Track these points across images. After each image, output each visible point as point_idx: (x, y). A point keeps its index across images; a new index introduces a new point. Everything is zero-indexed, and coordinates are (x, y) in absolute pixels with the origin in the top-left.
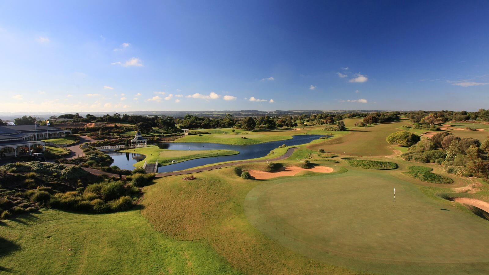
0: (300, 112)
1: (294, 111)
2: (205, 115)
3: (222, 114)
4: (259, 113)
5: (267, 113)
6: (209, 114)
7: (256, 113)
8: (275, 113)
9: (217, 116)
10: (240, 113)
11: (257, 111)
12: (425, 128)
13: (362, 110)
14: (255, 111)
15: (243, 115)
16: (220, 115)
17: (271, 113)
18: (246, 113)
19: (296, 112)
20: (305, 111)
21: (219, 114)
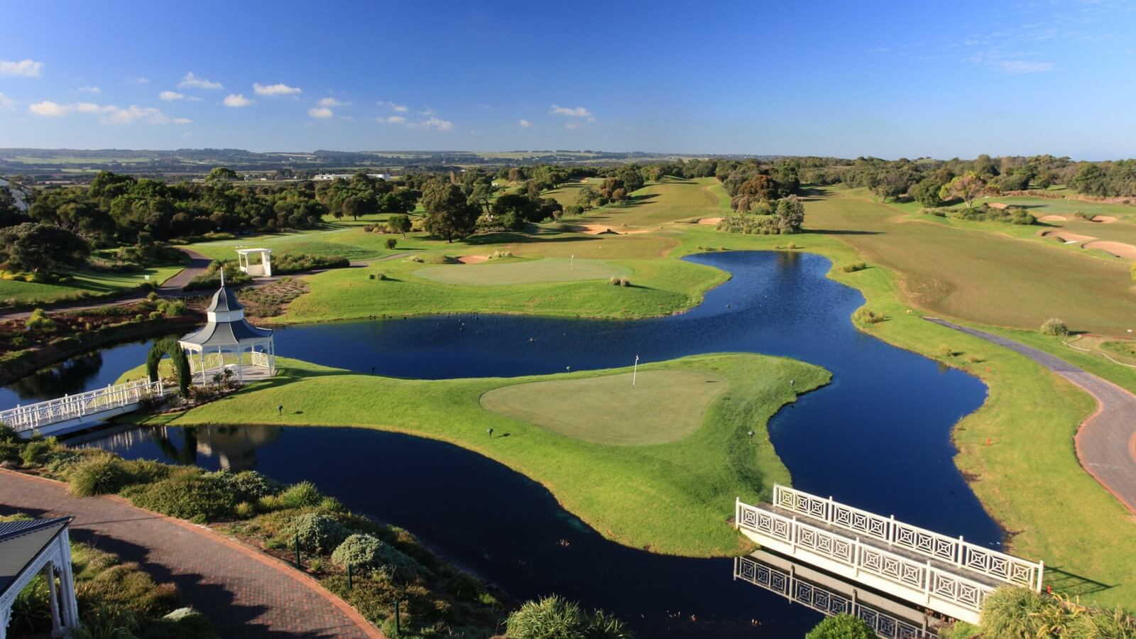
0: (402, 156)
1: (385, 155)
2: (21, 165)
3: (99, 161)
4: (255, 160)
5: (287, 159)
6: (41, 161)
7: (241, 160)
8: (316, 159)
9: (79, 171)
10: (178, 161)
11: (245, 153)
12: (996, 219)
13: (599, 153)
14: (237, 152)
15: (194, 167)
16: (93, 166)
17: (299, 162)
18: (201, 160)
19: (389, 156)
20: (418, 153)
21: (86, 165)
